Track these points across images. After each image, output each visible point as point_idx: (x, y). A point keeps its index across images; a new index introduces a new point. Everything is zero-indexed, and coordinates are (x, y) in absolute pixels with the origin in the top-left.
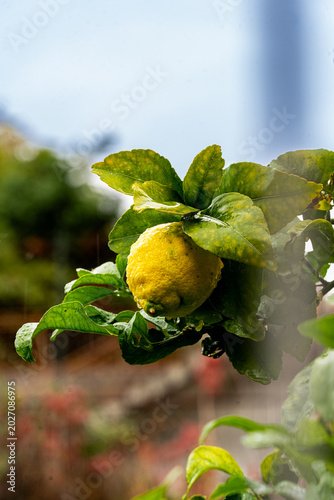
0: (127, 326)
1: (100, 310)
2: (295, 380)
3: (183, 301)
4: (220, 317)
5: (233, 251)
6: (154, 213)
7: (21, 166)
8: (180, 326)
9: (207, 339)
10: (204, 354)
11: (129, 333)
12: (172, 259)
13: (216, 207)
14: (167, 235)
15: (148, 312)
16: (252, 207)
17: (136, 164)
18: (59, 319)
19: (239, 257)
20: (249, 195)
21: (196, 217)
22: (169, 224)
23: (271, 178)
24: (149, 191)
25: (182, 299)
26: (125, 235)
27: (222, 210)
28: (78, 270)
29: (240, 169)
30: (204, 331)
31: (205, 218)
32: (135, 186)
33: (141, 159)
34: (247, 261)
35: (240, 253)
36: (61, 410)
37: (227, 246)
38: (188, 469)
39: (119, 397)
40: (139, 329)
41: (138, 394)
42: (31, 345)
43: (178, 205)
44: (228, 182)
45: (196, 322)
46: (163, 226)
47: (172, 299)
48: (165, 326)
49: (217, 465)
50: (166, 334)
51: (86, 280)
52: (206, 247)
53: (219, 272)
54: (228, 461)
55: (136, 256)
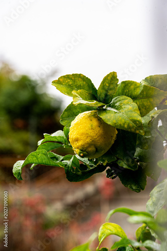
0: (69, 162)
1: (55, 154)
2: (153, 190)
3: (97, 150)
4: (116, 158)
5: (122, 125)
6: (83, 106)
7: (13, 83)
8: (95, 163)
9: (109, 169)
10: (107, 177)
11: (70, 166)
12: (92, 129)
13: (114, 103)
14: (89, 116)
15: (80, 155)
16: (132, 103)
17: (74, 81)
18: (35, 158)
19: (125, 128)
20: (131, 97)
21: (104, 108)
22: (90, 111)
23: (142, 88)
24: (81, 95)
25: (97, 149)
26: (68, 117)
27: (117, 104)
28: (44, 134)
29: (126, 84)
30: (107, 165)
31: (109, 109)
32: (74, 92)
33: (77, 78)
34: (129, 130)
35: (126, 126)
36: (32, 206)
37: (120, 123)
38: (100, 234)
39: (61, 199)
40: (75, 164)
41: (70, 198)
42: (21, 171)
43: (95, 101)
44: (120, 91)
45: (104, 161)
46: (87, 112)
47: (92, 149)
48: (88, 163)
49: (114, 232)
50: (89, 167)
51: (48, 139)
52: (109, 123)
53: (115, 136)
54: (120, 230)
55: (74, 127)
